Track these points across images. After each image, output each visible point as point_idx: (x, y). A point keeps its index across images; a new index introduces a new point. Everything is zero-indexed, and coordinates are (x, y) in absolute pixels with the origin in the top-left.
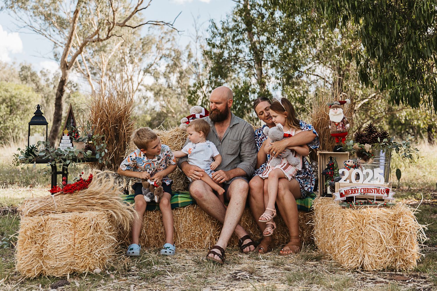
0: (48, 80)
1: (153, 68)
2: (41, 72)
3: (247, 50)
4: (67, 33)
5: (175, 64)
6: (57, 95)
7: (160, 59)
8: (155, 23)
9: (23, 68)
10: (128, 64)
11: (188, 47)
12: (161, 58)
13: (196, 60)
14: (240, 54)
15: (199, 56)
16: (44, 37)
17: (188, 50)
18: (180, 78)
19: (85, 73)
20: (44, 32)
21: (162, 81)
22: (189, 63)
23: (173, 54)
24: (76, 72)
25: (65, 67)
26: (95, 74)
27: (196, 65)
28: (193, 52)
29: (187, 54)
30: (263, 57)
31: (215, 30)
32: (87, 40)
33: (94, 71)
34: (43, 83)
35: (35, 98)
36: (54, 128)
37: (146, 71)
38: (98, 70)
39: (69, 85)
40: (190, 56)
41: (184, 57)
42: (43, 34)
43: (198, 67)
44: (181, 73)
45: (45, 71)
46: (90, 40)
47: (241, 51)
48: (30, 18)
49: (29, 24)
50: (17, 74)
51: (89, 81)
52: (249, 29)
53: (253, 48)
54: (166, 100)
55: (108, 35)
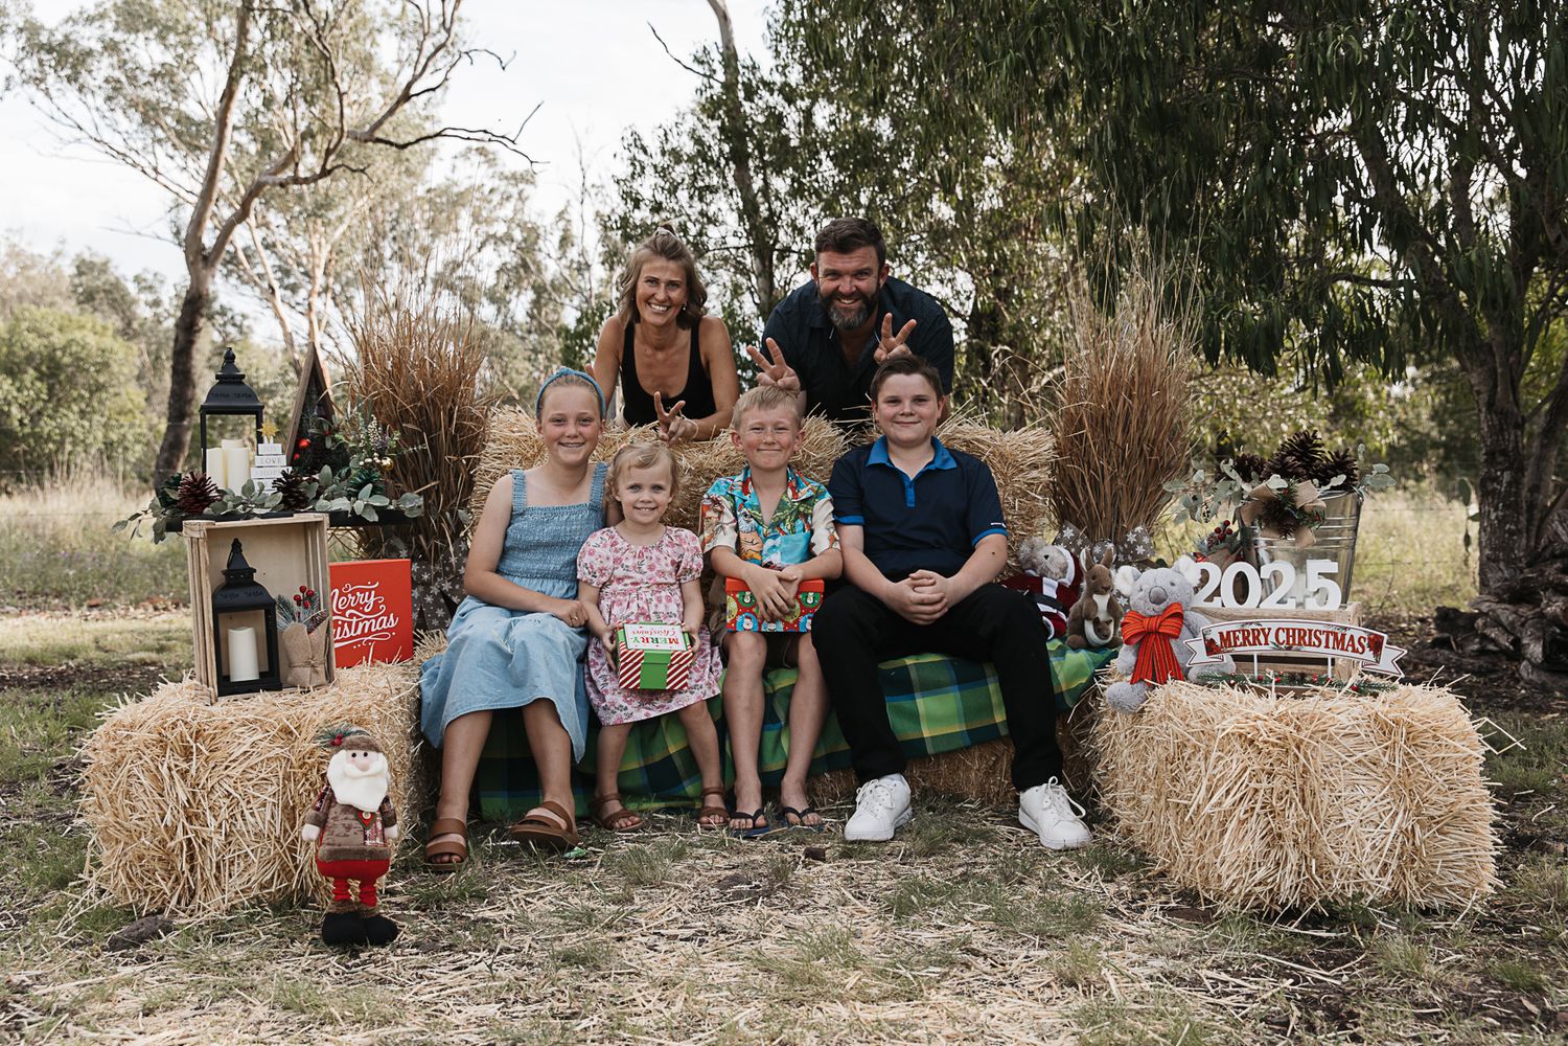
0: (156, 303)
1: (460, 272)
2: (137, 279)
3: (732, 219)
4: (205, 161)
5: (525, 266)
6: (176, 340)
7: (480, 250)
8: (466, 135)
9: (83, 268)
10: (389, 263)
11: (561, 215)
12: (483, 244)
13: (581, 254)
14: (711, 227)
15: (590, 241)
16: (137, 172)
17: (562, 224)
18: (536, 303)
19: (265, 285)
20: (138, 159)
21: (486, 311)
22: (564, 261)
23: (518, 235)
24: (238, 283)
25: (200, 259)
26: (294, 289)
27: (583, 268)
28: (576, 230)
29: (558, 234)
30: (776, 241)
31: (641, 156)
32: (264, 179)
33: (292, 280)
34: (144, 312)
35: (121, 355)
36: (170, 439)
37: (440, 282)
38: (301, 277)
39: (219, 320)
40: (565, 241)
41: (549, 245)
42: (134, 165)
43: (586, 275)
44: (539, 290)
45: (150, 277)
46: (270, 179)
47: (713, 221)
48: (96, 115)
49: (94, 135)
50: (65, 285)
51: (275, 307)
52: (739, 157)
53: (749, 211)
54: (497, 367)
55: (324, 166)
